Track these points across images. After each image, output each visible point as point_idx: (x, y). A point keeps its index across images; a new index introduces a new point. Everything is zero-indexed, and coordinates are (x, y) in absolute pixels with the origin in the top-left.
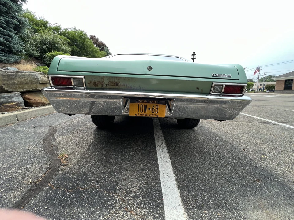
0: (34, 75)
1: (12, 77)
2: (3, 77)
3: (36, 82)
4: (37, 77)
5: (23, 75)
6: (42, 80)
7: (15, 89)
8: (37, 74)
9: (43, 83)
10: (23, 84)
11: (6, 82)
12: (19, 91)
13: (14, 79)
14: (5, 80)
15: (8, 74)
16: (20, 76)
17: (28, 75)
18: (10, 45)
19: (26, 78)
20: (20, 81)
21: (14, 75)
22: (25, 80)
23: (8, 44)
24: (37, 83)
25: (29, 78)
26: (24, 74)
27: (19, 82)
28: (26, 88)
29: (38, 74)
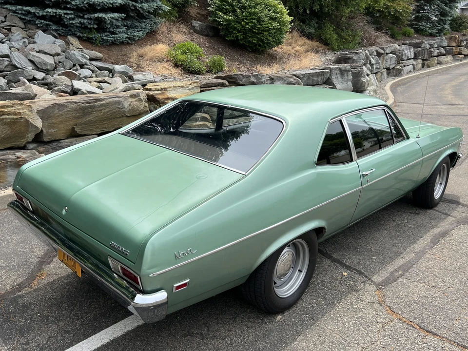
0: (119, 103)
1: (87, 111)
2: (77, 113)
3: (121, 116)
4: (123, 105)
5: (103, 105)
6: (133, 109)
7: (90, 130)
8: (123, 100)
9: (134, 114)
10: (101, 121)
11: (80, 121)
12: (95, 133)
13: (89, 114)
14: (78, 117)
15: (83, 107)
16: (98, 108)
17: (109, 103)
18: (135, 7)
19: (106, 110)
20: (98, 116)
21: (91, 106)
22: (104, 113)
23: (133, 4)
24: (123, 116)
25: (110, 108)
26: (103, 102)
27: (96, 118)
28: (105, 128)
29: (126, 99)
